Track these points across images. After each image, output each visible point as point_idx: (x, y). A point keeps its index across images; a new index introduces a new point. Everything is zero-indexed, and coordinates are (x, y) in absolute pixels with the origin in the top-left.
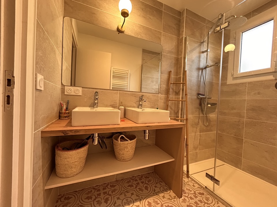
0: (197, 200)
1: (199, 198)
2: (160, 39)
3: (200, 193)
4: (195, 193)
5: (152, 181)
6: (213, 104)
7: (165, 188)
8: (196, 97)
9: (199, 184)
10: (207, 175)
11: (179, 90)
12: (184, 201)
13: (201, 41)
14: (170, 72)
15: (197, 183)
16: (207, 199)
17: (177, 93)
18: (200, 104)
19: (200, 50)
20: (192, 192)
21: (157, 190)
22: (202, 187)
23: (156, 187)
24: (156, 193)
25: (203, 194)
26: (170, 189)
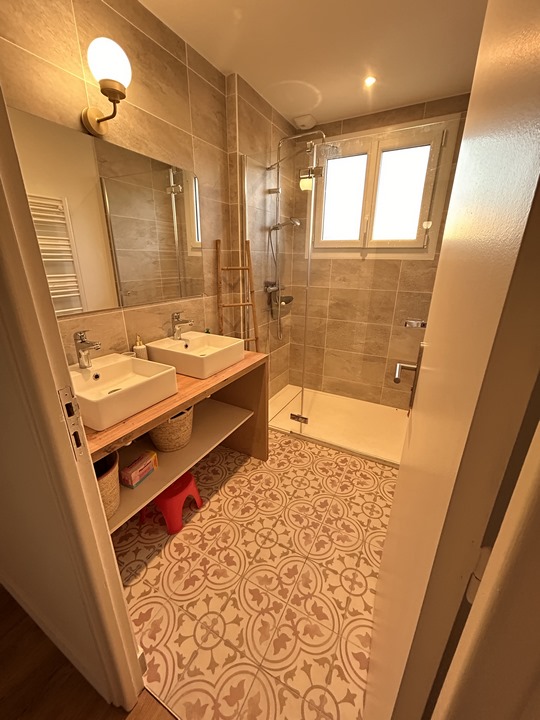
0: (285, 453)
1: (287, 449)
2: (189, 156)
3: (287, 443)
4: (281, 446)
5: (218, 459)
6: (288, 300)
7: (242, 458)
8: (262, 290)
9: (281, 432)
10: (294, 417)
11: (236, 281)
12: (272, 461)
13: (265, 164)
14: (217, 243)
15: (279, 431)
16: (296, 446)
17: (233, 288)
18: (270, 303)
19: (265, 186)
20: (278, 446)
21: (232, 467)
22: (286, 434)
23: (228, 463)
24: (235, 471)
25: (290, 442)
26: (249, 456)
